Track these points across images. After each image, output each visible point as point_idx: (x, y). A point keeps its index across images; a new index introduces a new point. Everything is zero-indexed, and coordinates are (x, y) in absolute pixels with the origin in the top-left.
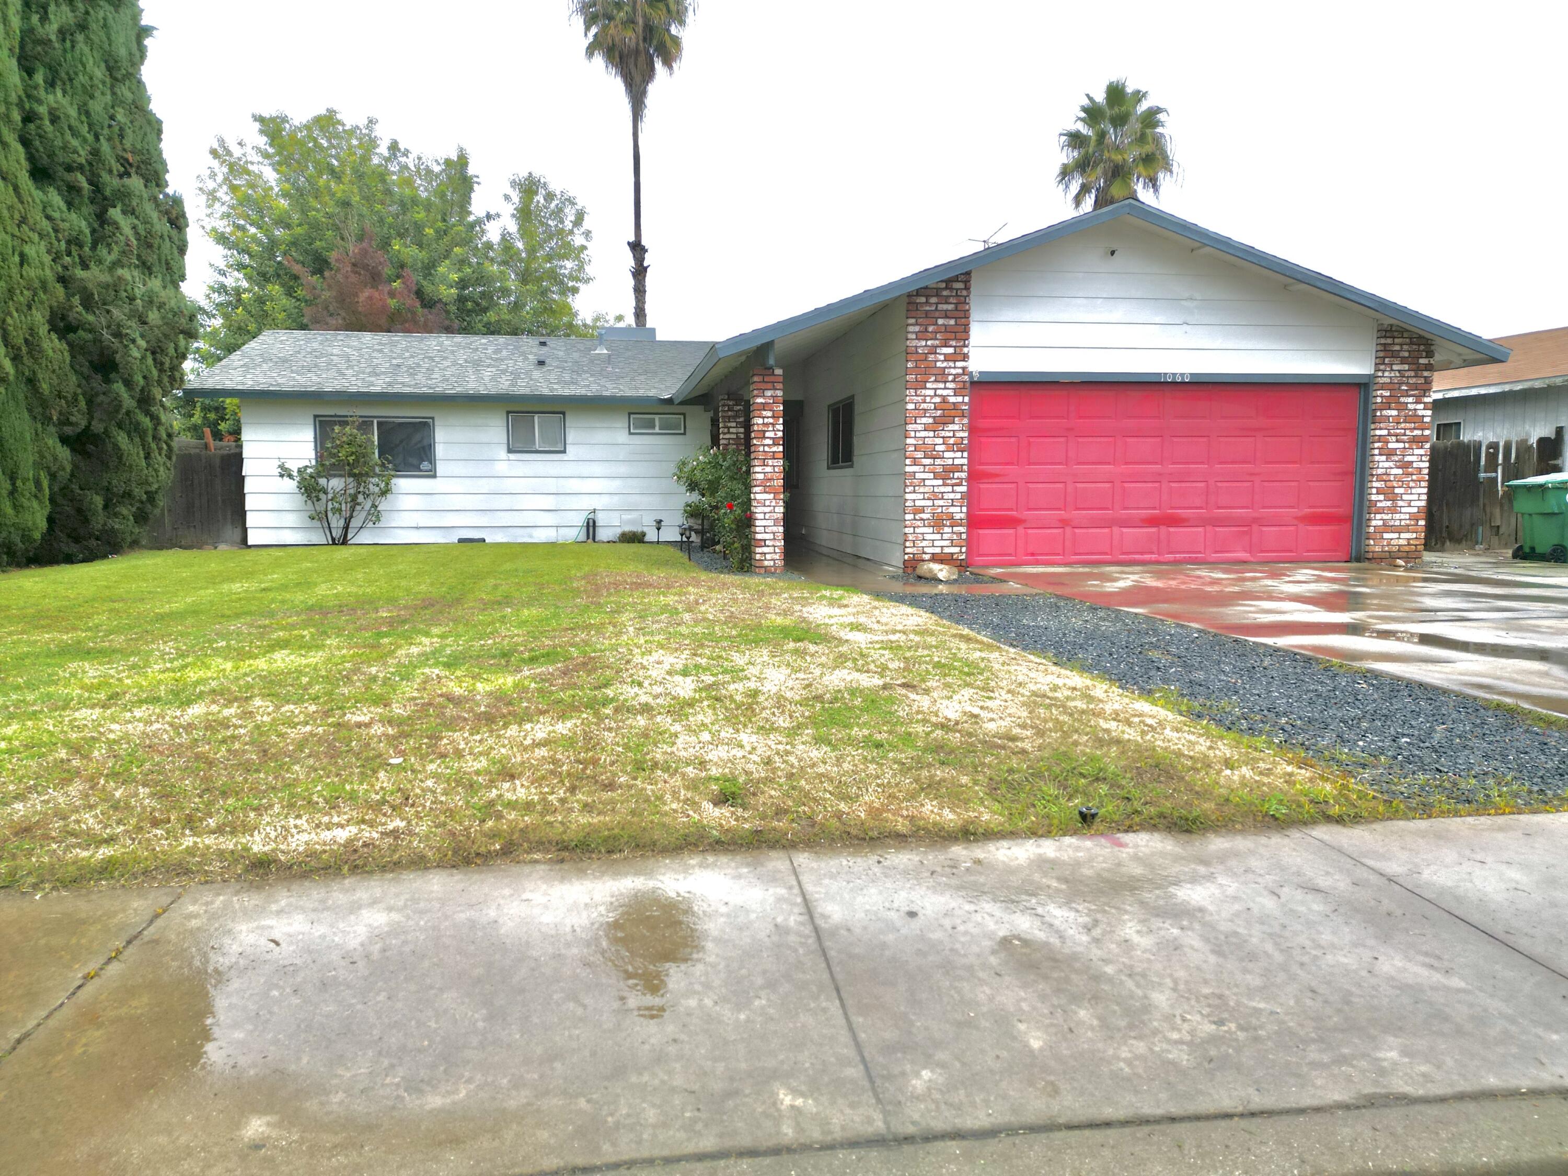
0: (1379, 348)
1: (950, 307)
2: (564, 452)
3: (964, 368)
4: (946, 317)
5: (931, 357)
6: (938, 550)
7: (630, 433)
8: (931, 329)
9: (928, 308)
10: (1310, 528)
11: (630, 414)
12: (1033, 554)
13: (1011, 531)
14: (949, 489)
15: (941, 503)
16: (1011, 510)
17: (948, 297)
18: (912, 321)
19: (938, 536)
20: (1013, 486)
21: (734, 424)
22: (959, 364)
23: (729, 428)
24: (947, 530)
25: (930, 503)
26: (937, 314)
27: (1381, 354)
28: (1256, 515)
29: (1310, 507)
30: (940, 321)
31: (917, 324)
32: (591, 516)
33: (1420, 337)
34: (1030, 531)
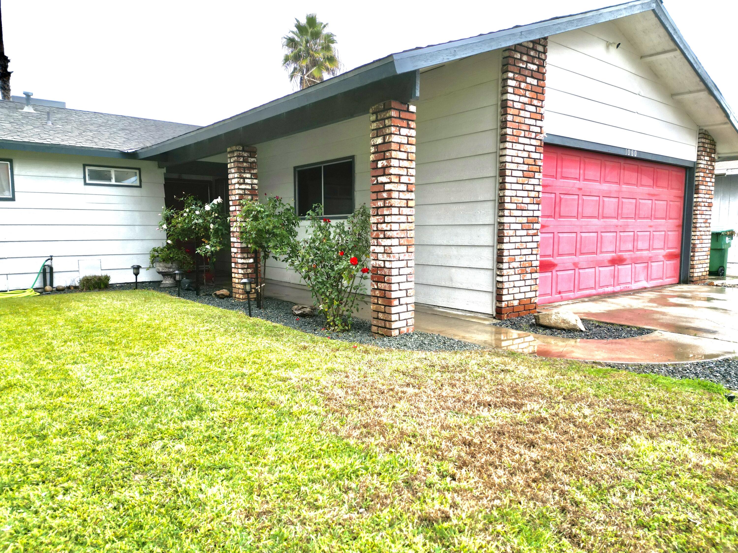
0: (701, 144)
1: (534, 67)
2: (13, 199)
3: (541, 127)
4: (532, 77)
5: (522, 113)
6: (521, 296)
7: (86, 184)
8: (523, 85)
9: (521, 65)
10: (668, 262)
11: (84, 166)
12: (560, 293)
13: (549, 274)
14: (529, 239)
15: (524, 252)
16: (549, 256)
17: (534, 57)
18: (511, 75)
19: (522, 283)
20: (551, 235)
21: (248, 176)
22: (539, 123)
23: (244, 178)
24: (528, 276)
25: (518, 252)
26: (527, 73)
27: (702, 149)
28: (650, 255)
29: (668, 248)
30: (529, 80)
31: (513, 79)
32: (49, 263)
33: (713, 140)
34: (559, 273)
